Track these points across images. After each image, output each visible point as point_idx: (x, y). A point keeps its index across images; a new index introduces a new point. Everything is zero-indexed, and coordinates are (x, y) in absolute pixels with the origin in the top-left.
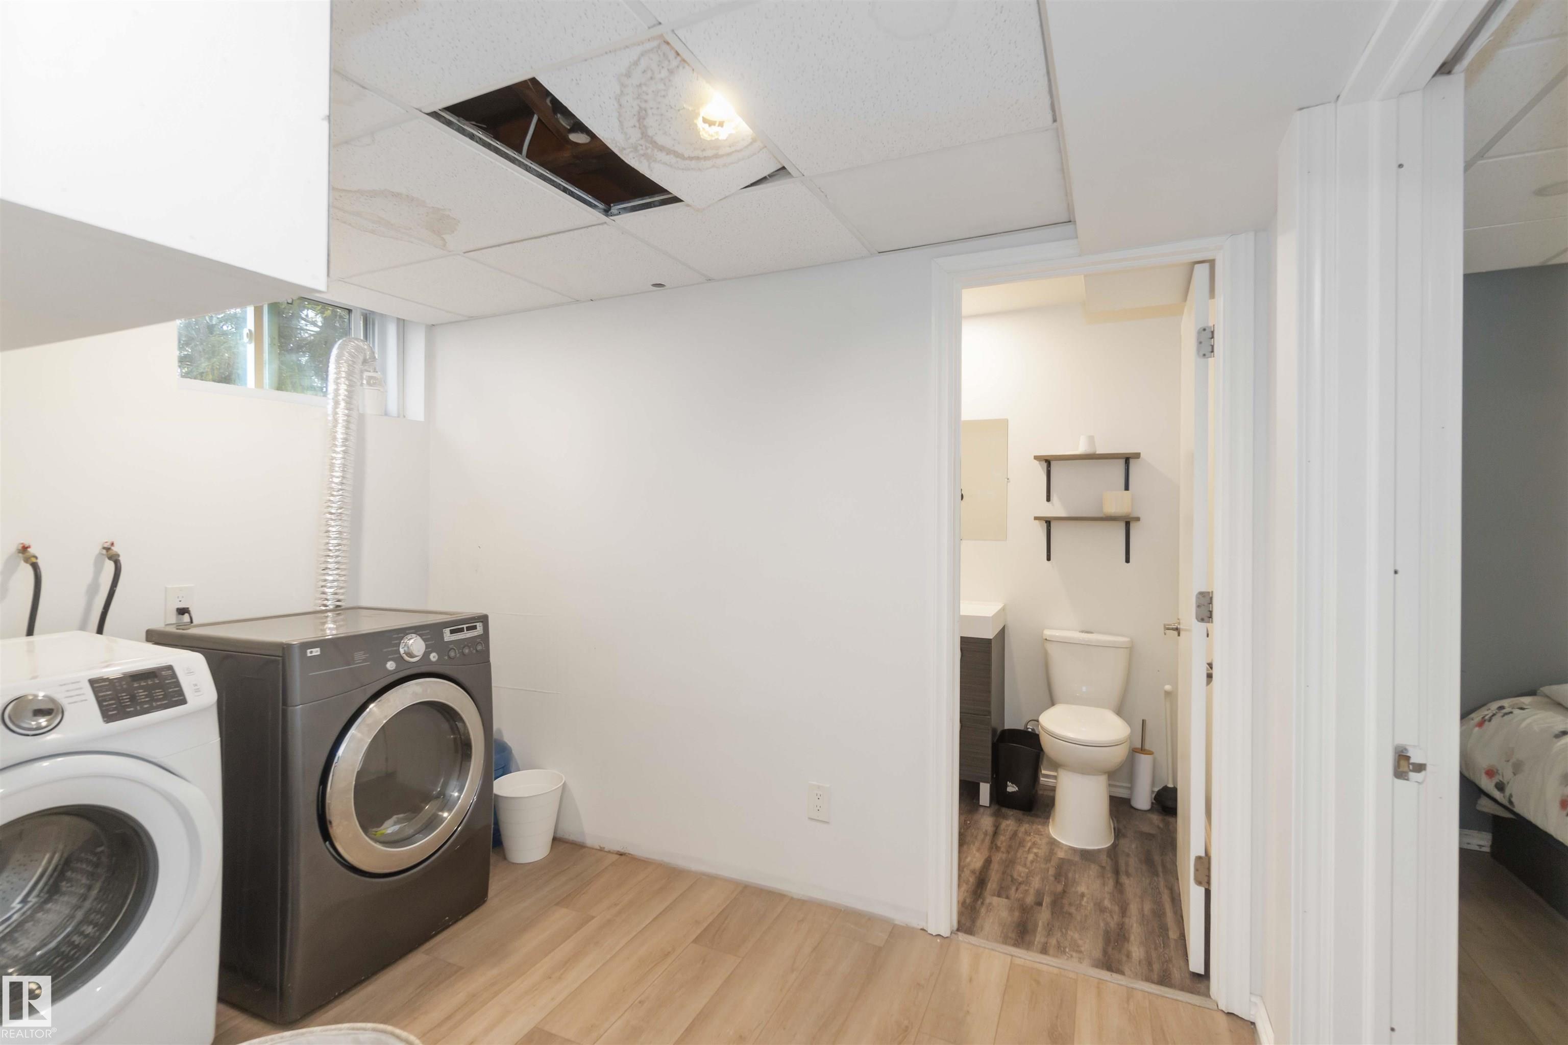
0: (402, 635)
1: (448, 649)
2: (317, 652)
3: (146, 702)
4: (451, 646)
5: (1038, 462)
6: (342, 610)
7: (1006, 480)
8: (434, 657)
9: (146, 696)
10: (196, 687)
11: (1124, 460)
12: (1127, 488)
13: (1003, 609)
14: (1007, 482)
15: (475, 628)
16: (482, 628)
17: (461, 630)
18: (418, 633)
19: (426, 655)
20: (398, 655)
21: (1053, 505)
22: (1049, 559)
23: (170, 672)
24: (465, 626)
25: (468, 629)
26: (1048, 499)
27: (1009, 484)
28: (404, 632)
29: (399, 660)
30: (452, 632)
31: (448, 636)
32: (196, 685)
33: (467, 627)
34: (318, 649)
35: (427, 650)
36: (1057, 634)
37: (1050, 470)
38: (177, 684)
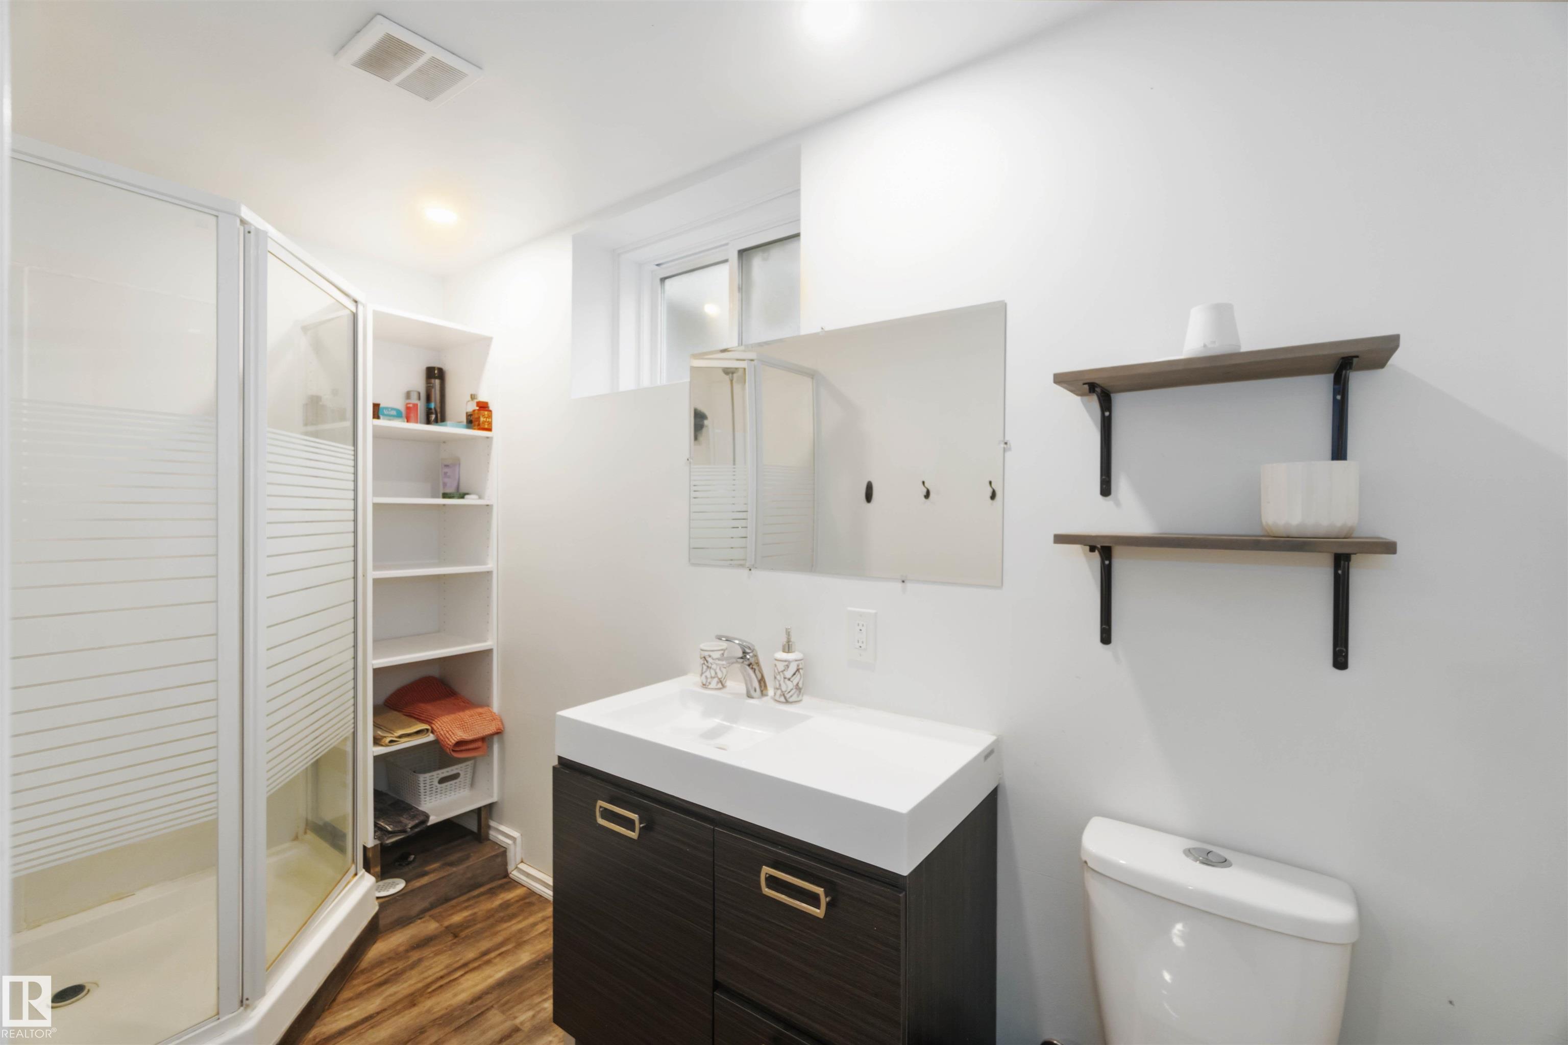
5: (1078, 398)
7: (1003, 445)
11: (1332, 376)
12: (1339, 451)
13: (989, 754)
14: (1005, 450)
21: (1118, 504)
22: (1106, 637)
26: (1106, 489)
27: (1008, 454)
36: (1121, 862)
37: (1110, 417)
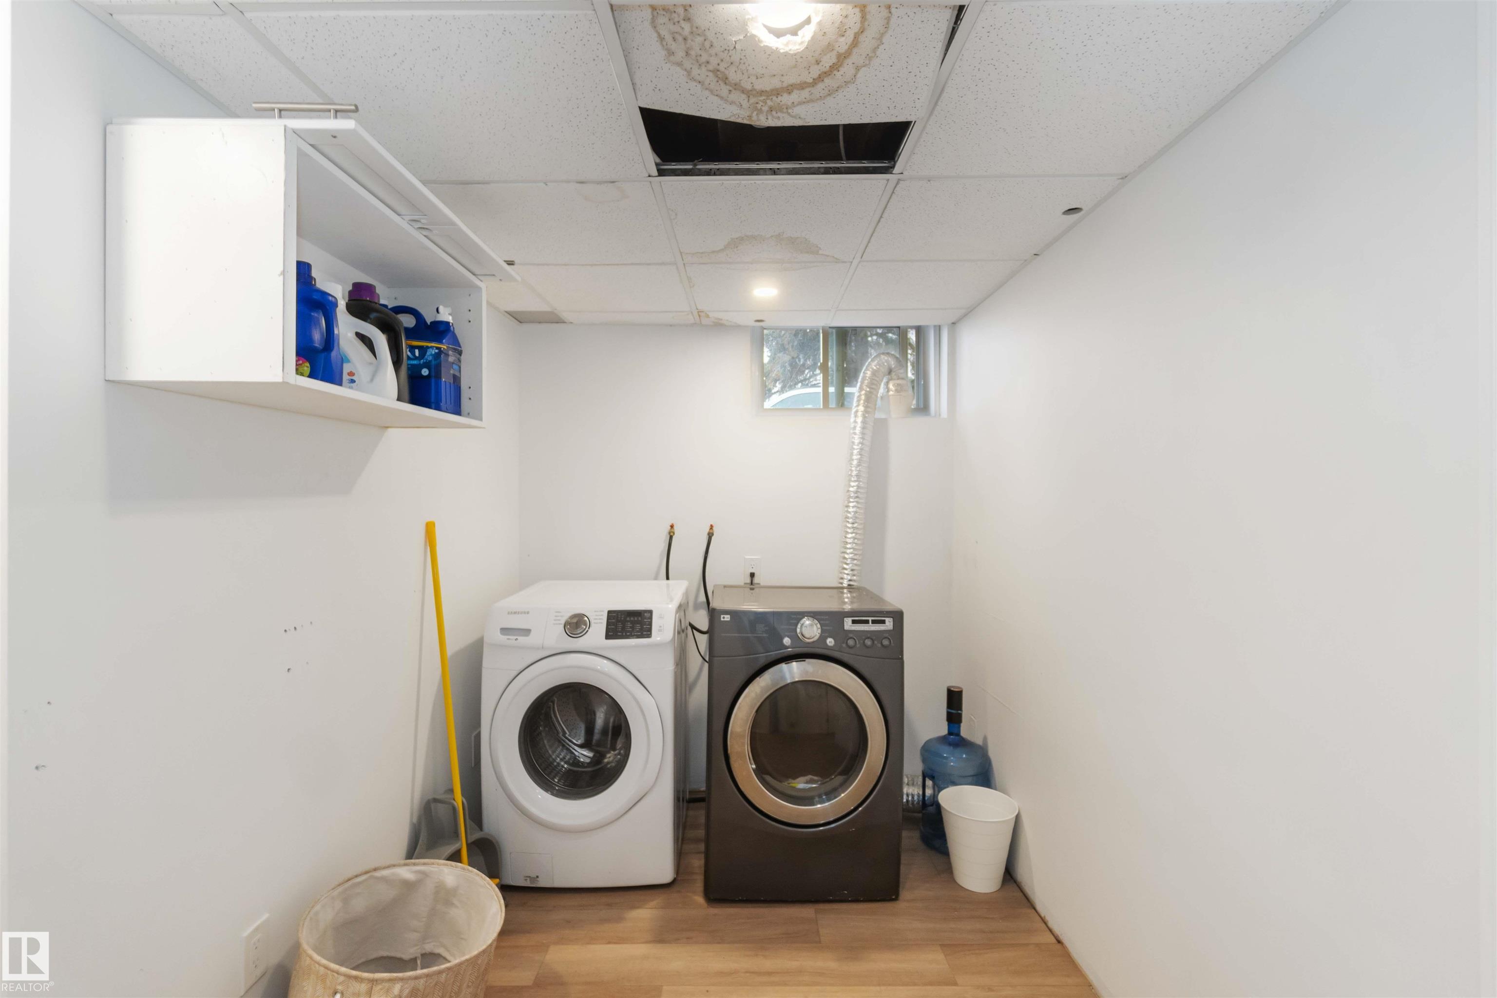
0: (801, 617)
1: (848, 638)
2: (728, 618)
3: (629, 631)
4: (851, 635)
6: (853, 588)
8: (830, 642)
9: (631, 627)
10: (660, 628)
15: (883, 622)
16: (892, 623)
17: (867, 622)
18: (817, 617)
19: (822, 638)
20: (794, 634)
23: (649, 614)
24: (870, 619)
25: (874, 622)
28: (802, 615)
29: (795, 637)
30: (854, 622)
31: (849, 625)
32: (661, 627)
33: (872, 620)
34: (729, 616)
35: (823, 635)
38: (650, 624)
